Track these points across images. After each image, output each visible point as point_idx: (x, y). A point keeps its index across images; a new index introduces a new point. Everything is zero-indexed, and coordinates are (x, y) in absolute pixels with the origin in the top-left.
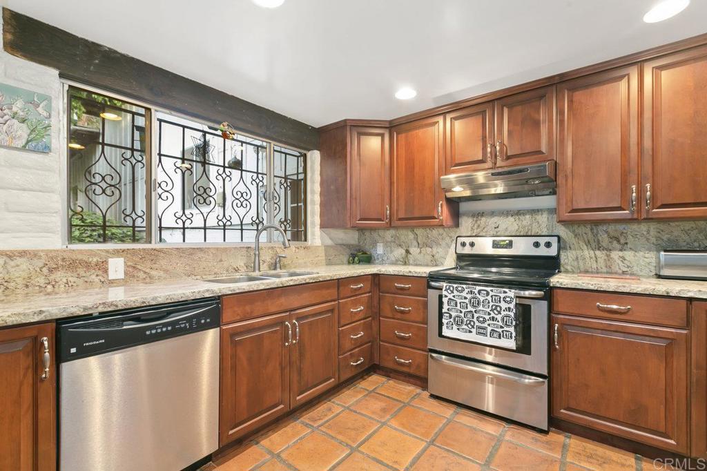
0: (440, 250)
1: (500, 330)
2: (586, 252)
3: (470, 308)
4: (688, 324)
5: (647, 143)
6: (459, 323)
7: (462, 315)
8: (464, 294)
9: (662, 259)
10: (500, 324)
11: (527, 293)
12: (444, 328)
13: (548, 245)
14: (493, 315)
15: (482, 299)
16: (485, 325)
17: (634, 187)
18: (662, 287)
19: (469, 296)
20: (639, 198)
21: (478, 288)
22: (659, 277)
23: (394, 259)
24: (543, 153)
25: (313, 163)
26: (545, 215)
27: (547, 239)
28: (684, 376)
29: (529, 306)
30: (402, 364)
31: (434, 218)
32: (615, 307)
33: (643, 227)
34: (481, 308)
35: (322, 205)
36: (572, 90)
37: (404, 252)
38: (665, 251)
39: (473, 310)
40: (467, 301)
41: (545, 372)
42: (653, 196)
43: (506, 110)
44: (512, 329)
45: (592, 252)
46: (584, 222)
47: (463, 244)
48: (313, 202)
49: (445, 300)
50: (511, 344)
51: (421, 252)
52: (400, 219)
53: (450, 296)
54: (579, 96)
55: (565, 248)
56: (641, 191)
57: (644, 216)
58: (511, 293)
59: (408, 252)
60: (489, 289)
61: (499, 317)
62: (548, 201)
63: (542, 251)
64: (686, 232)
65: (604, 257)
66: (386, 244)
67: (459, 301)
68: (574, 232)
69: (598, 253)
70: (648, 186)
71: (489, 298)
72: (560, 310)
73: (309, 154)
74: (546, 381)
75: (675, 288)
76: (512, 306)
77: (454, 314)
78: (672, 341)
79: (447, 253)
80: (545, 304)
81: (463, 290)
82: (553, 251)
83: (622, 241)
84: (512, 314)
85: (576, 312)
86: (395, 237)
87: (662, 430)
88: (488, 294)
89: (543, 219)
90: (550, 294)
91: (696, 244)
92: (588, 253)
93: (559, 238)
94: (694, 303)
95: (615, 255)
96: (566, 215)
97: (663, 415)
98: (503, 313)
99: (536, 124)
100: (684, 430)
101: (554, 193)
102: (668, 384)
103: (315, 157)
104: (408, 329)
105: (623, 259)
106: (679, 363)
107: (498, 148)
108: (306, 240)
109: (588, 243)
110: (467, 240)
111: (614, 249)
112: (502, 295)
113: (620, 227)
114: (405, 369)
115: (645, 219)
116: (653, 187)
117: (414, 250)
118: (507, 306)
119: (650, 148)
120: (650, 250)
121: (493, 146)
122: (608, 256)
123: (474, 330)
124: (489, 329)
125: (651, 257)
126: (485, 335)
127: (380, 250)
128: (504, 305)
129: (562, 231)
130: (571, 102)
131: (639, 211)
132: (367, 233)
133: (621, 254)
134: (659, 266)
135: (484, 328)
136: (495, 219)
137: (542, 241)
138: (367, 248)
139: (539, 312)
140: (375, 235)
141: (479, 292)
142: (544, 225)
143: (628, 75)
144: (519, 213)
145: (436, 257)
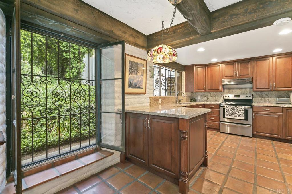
0: (218, 98)
1: (240, 115)
2: (259, 98)
3: (232, 111)
4: (282, 112)
5: (274, 74)
6: (229, 114)
7: (230, 112)
8: (231, 108)
9: (278, 100)
10: (240, 114)
11: (246, 107)
12: (225, 116)
13: (250, 96)
14: (238, 112)
15: (235, 108)
16: (237, 114)
17: (271, 84)
18: (277, 105)
19: (232, 108)
20: (272, 86)
21: (235, 106)
22: (277, 103)
23: (203, 100)
24: (249, 75)
25: (183, 74)
26: (249, 89)
27: (250, 95)
28: (281, 123)
29: (247, 110)
30: (212, 126)
31: (219, 90)
32: (267, 109)
33: (274, 92)
34: (235, 110)
35: (185, 86)
36: (257, 61)
37: (207, 98)
38: (279, 98)
39: (233, 111)
40: (232, 109)
41: (251, 124)
42: (275, 86)
43: (239, 64)
44: (243, 115)
45: (261, 98)
46: (259, 91)
47: (226, 96)
48: (183, 85)
49: (226, 109)
50: (243, 118)
51: (212, 98)
52: (208, 90)
53: (227, 108)
54: (258, 63)
55: (254, 97)
56: (273, 85)
57: (273, 90)
58: (243, 107)
59: (208, 98)
60: (237, 106)
61: (240, 112)
62: (250, 86)
63: (248, 98)
64: (283, 94)
65: (264, 99)
66: (201, 96)
67: (229, 109)
68: (256, 93)
69: (262, 98)
70: (274, 84)
71: (238, 108)
72: (255, 110)
73: (182, 72)
74: (251, 126)
75: (280, 105)
76: (243, 110)
77: (228, 112)
78: (279, 116)
79: (220, 98)
80: (251, 109)
81: (231, 107)
82: (251, 98)
83: (268, 96)
84: (243, 112)
85: (258, 111)
86: (204, 94)
87: (277, 134)
88: (237, 107)
89: (248, 90)
90: (252, 107)
91: (286, 96)
92: (260, 98)
93: (252, 94)
94: (284, 108)
95: (267, 99)
96: (255, 90)
97: (277, 131)
98: (241, 111)
99: (248, 68)
100: (282, 133)
101: (251, 84)
102: (278, 125)
103: (184, 73)
104: (213, 117)
105: (269, 100)
106: (281, 120)
107: (237, 73)
108: (181, 95)
109: (260, 96)
110: (227, 95)
111: (266, 97)
112: (241, 108)
113: (268, 92)
114: (213, 127)
115: (274, 91)
116: (275, 84)
117: (210, 98)
118: (242, 110)
119: (275, 75)
120: (275, 98)
121: (236, 72)
122: (265, 99)
123: (233, 116)
124: (238, 115)
125: (275, 99)
126: (236, 117)
127: (199, 98)
128: (241, 110)
129: (253, 93)
130: (256, 64)
131: (272, 89)
132: (195, 93)
133: (268, 98)
134: (277, 101)
135: (236, 115)
136: (235, 90)
137: (248, 95)
138: (194, 97)
139: (250, 111)
140: (197, 94)
141: (235, 107)
142: (248, 92)
143: (270, 59)
144: (241, 88)
145: (217, 100)
